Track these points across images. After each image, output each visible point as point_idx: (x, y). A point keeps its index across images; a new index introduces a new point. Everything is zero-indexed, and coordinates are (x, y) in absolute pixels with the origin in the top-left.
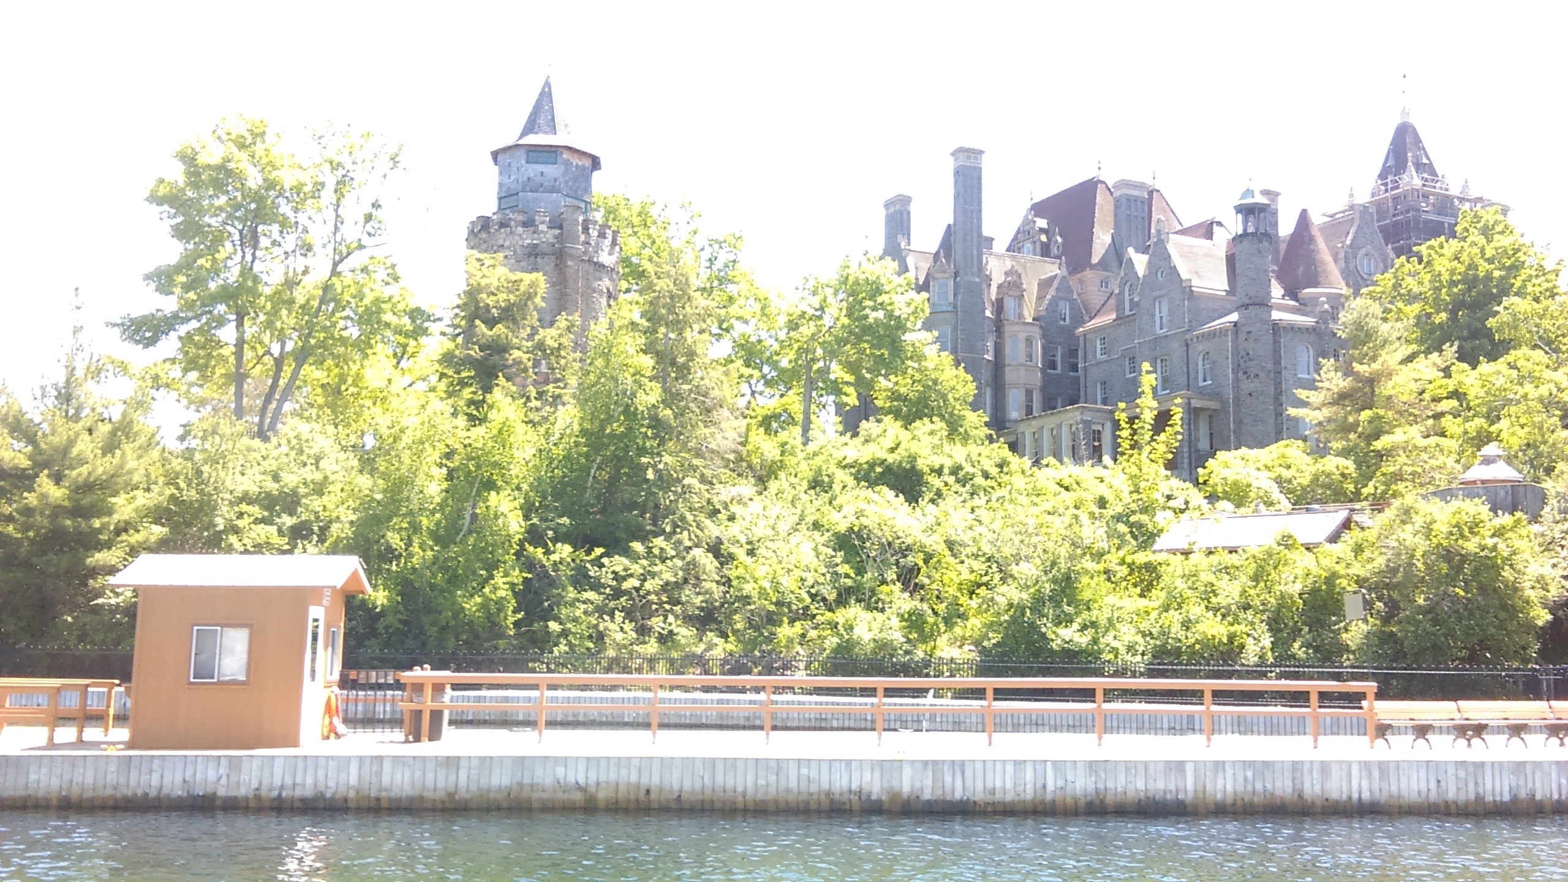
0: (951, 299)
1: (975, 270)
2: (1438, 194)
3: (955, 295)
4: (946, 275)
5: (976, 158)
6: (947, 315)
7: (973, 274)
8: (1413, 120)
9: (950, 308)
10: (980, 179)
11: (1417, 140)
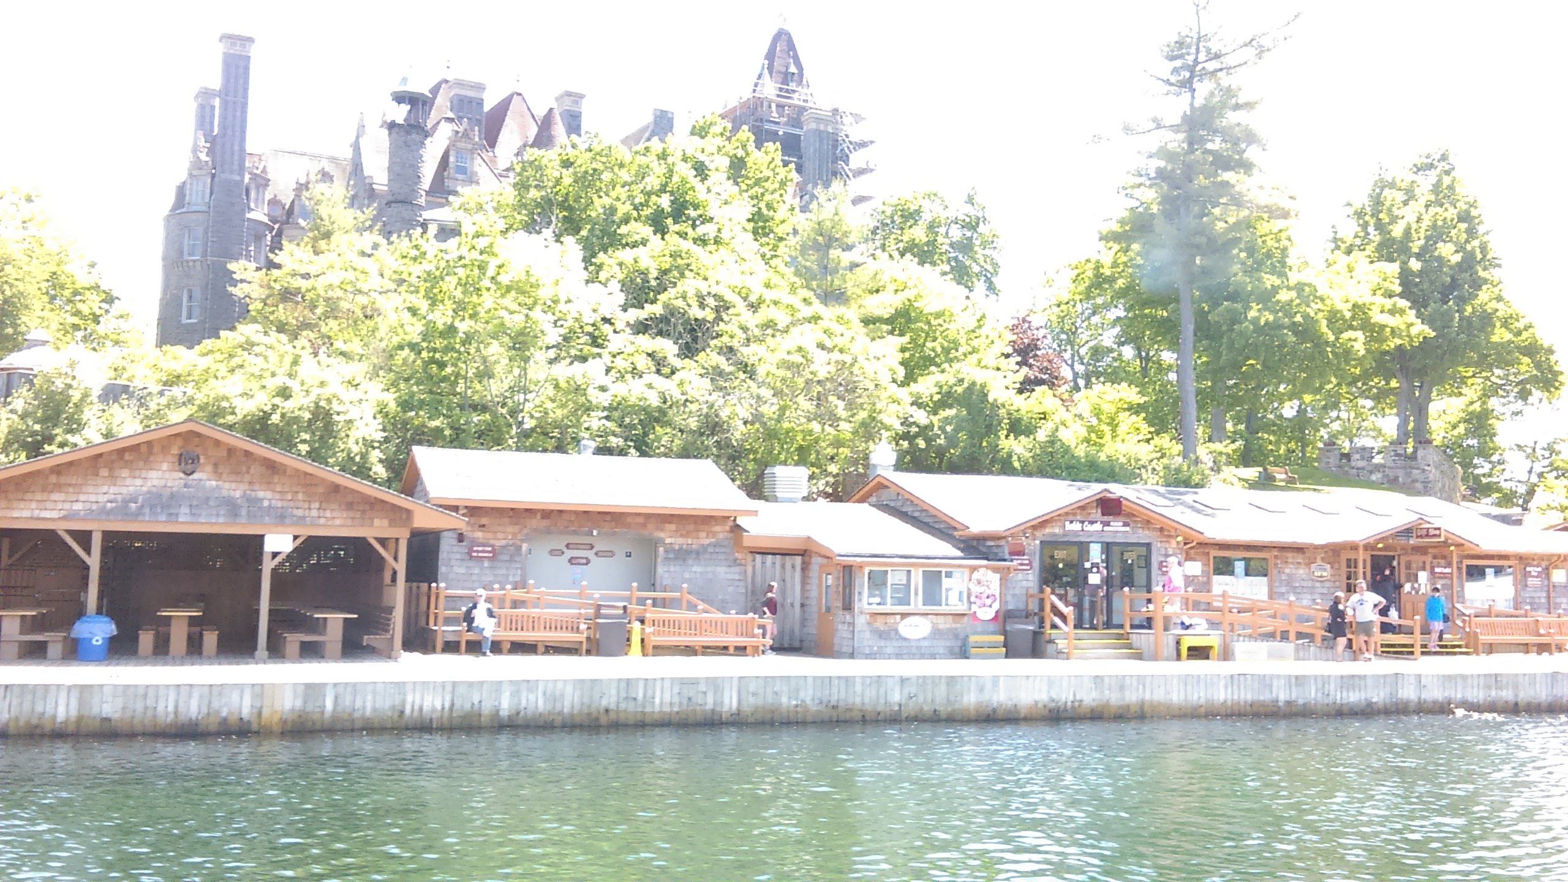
0: (207, 200)
1: (236, 167)
2: (795, 106)
3: (211, 194)
4: (203, 172)
5: (244, 46)
6: (200, 216)
7: (232, 172)
8: (787, 27)
9: (204, 208)
10: (247, 69)
11: (791, 46)
